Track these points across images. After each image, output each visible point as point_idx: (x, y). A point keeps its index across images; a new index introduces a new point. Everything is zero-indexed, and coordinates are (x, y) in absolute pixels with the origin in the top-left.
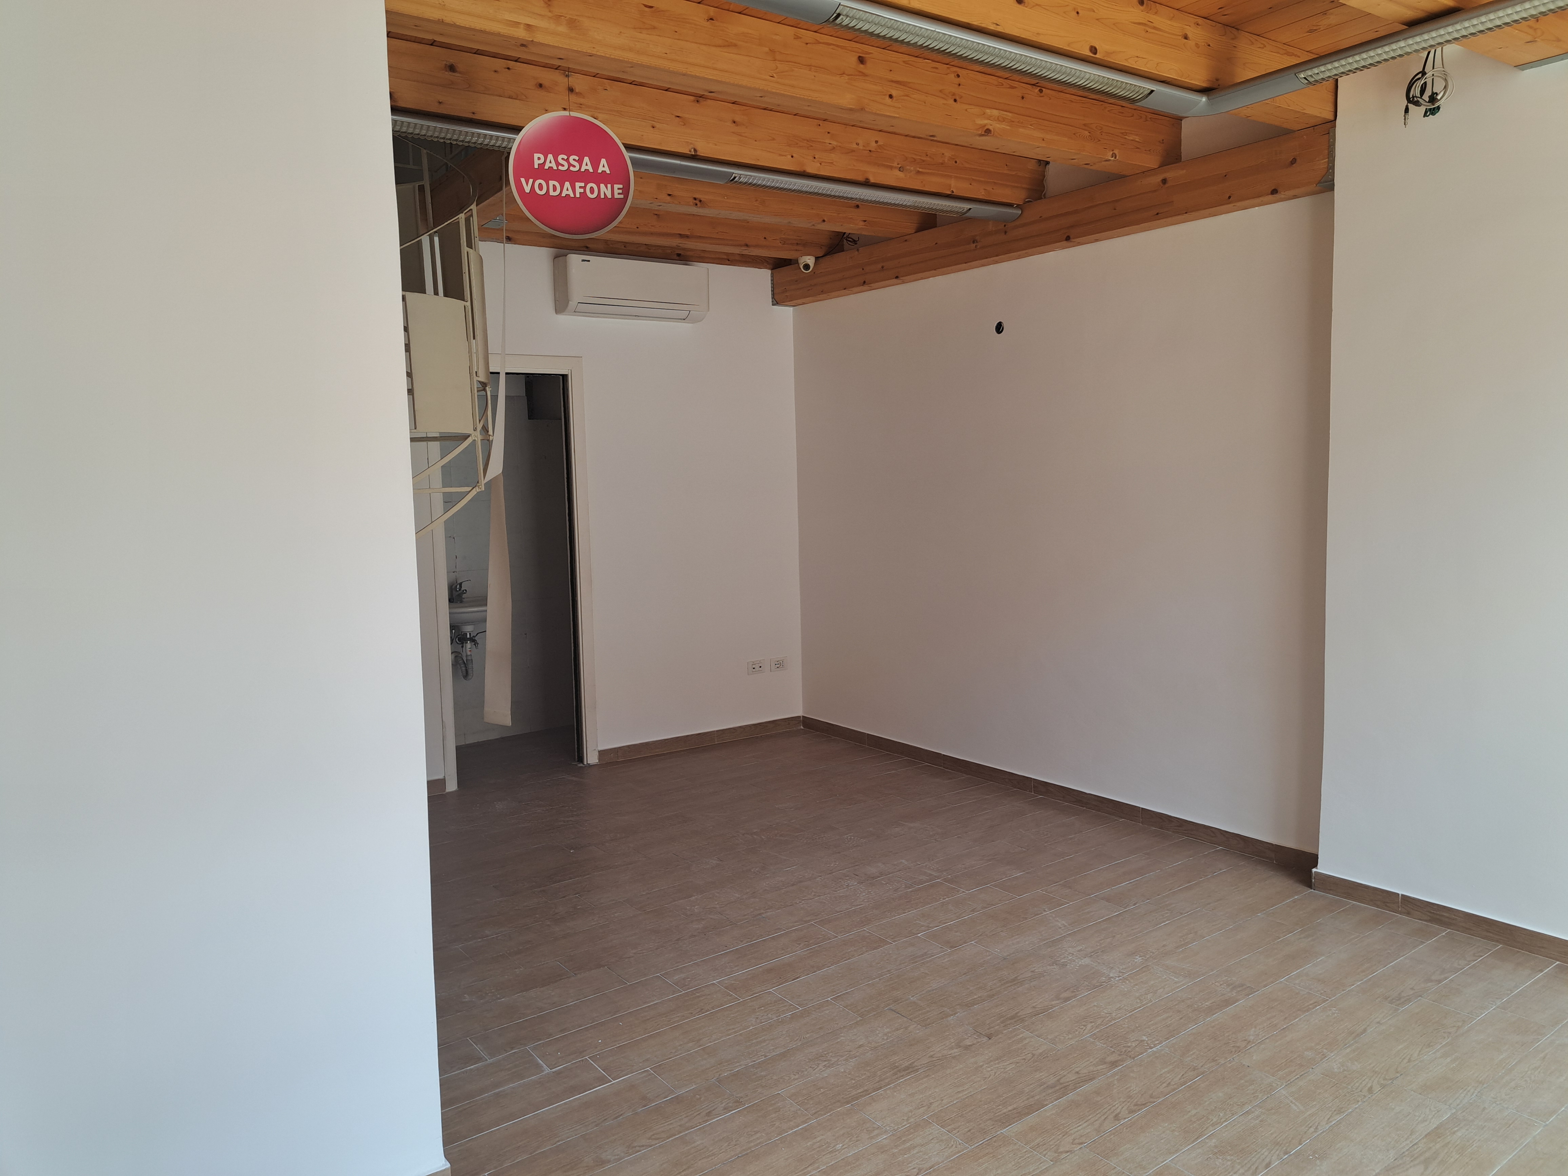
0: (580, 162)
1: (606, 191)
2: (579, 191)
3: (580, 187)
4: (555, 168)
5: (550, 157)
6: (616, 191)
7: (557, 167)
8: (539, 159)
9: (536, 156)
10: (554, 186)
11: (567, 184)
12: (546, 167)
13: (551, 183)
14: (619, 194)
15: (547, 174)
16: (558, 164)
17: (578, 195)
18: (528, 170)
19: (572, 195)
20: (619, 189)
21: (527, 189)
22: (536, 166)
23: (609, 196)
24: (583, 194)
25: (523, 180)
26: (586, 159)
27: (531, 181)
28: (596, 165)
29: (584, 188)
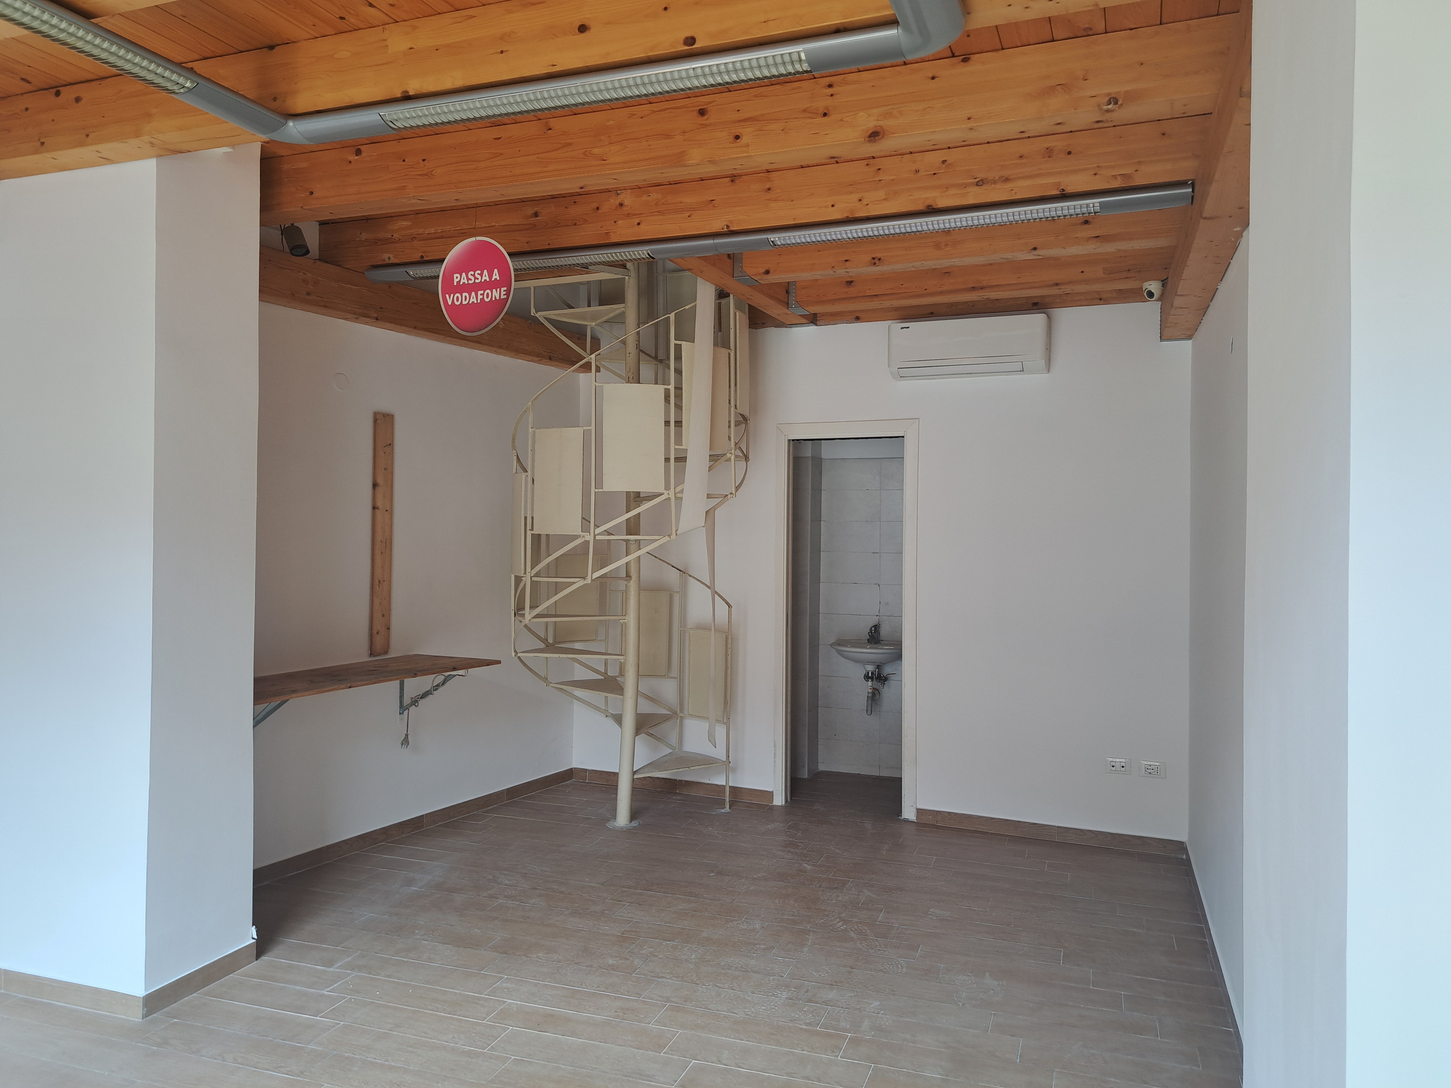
0: (481, 275)
1: (496, 294)
2: (480, 297)
3: (481, 294)
4: (466, 283)
5: (464, 275)
6: (503, 293)
7: (468, 281)
8: (457, 278)
9: (455, 276)
10: (466, 296)
11: (473, 294)
12: (461, 283)
13: (464, 294)
14: (504, 295)
15: (462, 288)
16: (468, 279)
17: (479, 301)
18: (452, 288)
19: (476, 302)
20: (504, 291)
21: (450, 303)
22: (455, 284)
23: (498, 298)
24: (482, 300)
25: (447, 296)
26: (485, 272)
27: (452, 295)
28: (490, 275)
29: (483, 294)
